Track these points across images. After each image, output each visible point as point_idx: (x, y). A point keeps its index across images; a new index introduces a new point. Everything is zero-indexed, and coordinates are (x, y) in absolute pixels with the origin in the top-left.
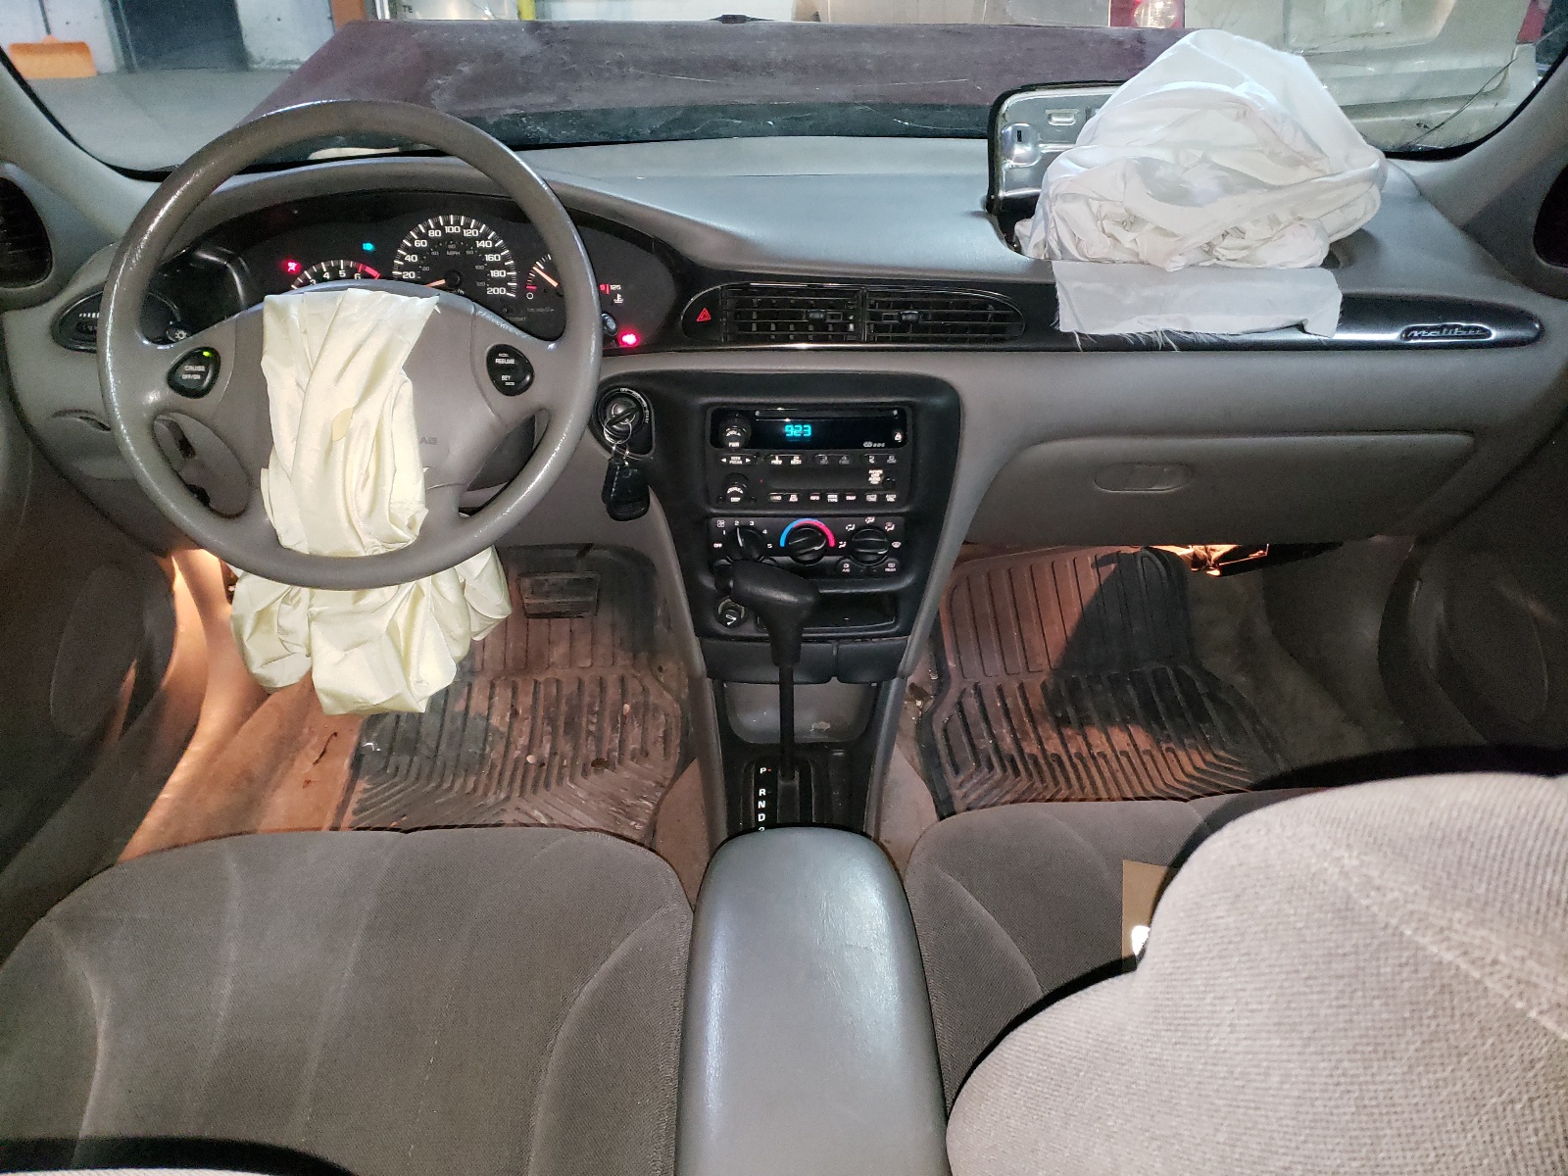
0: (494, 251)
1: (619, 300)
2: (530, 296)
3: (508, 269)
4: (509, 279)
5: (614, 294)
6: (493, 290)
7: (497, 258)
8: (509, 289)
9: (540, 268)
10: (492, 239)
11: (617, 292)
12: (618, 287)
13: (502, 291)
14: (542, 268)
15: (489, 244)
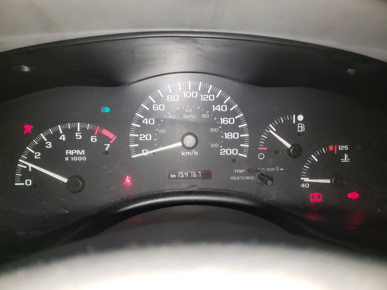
0: (229, 114)
1: (346, 159)
2: (261, 156)
3: (241, 131)
4: (242, 140)
5: (341, 154)
6: (226, 151)
7: (232, 121)
8: (241, 150)
9: (272, 130)
10: (227, 104)
11: (344, 152)
12: (346, 147)
13: (235, 152)
14: (275, 130)
15: (224, 108)
